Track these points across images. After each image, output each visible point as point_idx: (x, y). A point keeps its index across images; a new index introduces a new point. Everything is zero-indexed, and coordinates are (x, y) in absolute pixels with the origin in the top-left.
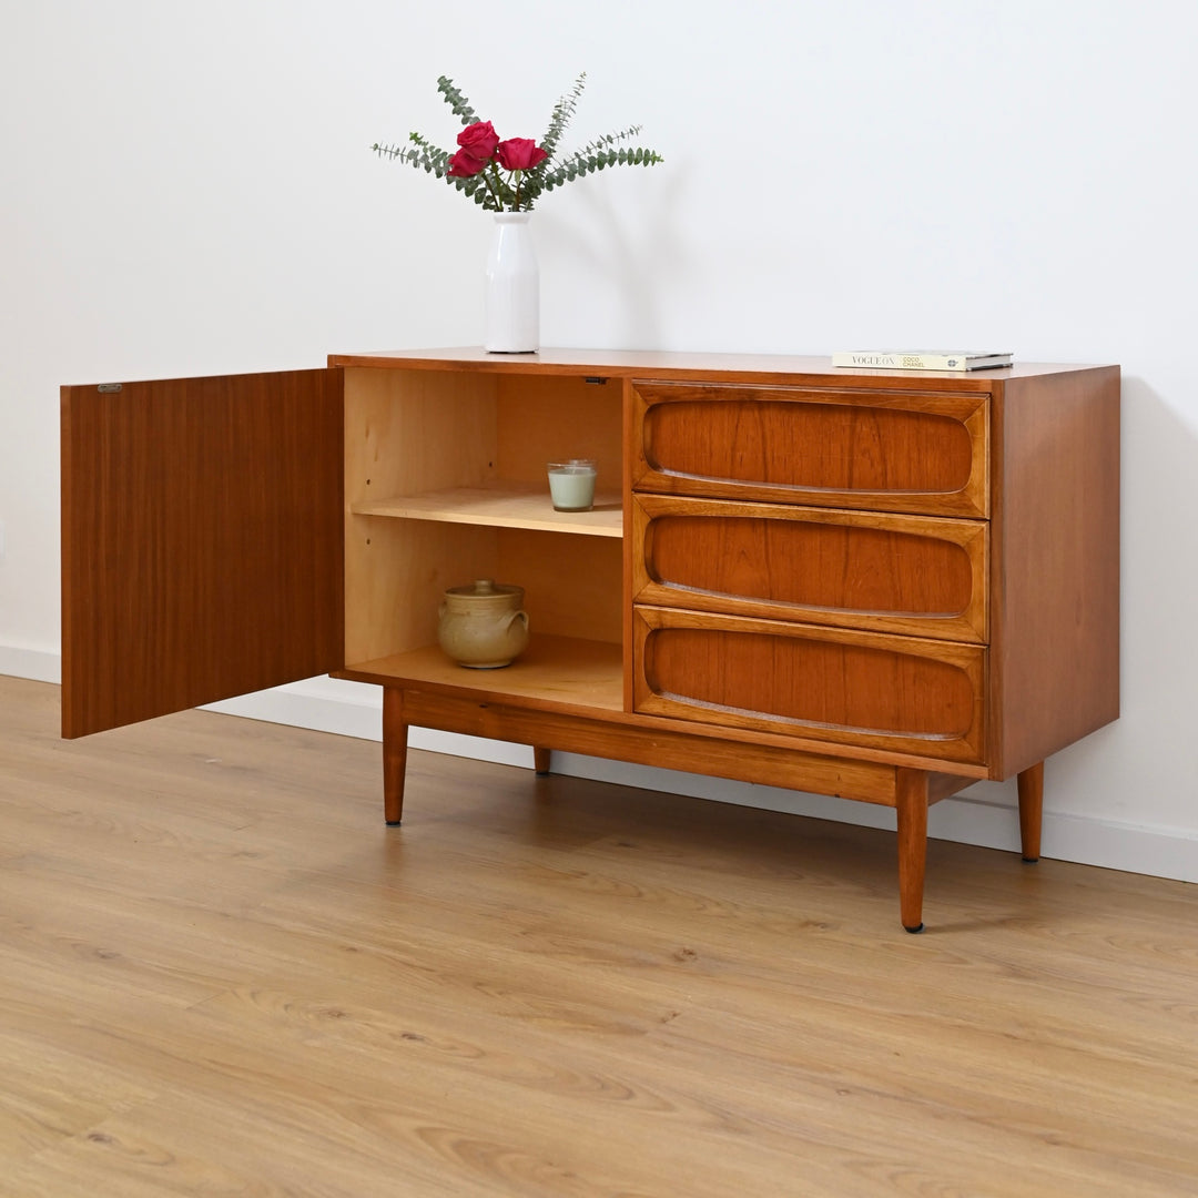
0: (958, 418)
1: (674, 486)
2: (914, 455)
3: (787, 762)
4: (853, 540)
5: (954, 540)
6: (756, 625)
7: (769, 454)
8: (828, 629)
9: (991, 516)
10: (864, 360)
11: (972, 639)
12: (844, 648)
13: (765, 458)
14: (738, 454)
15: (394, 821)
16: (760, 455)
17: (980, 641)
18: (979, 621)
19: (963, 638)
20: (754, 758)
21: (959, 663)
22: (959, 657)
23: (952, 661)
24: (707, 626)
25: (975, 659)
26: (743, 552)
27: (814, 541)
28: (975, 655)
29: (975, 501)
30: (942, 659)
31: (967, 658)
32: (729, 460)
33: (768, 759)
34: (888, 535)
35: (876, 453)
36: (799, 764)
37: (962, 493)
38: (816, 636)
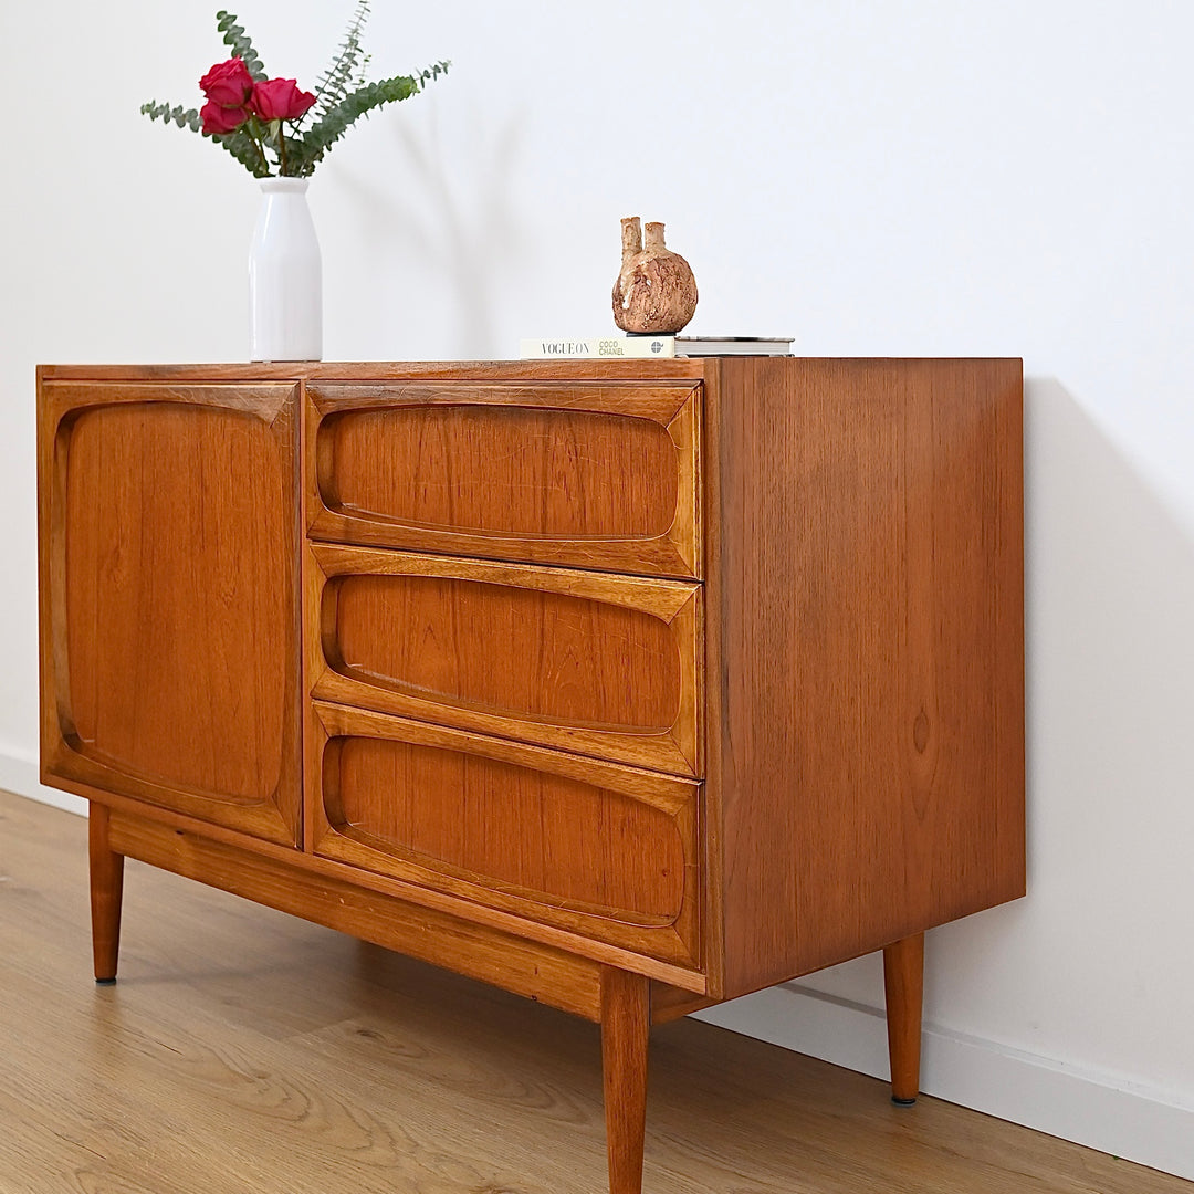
0: (660, 420)
1: (347, 532)
2: (617, 481)
3: (479, 941)
4: (549, 611)
5: (656, 612)
6: (436, 735)
7: (455, 486)
8: (514, 744)
9: (705, 575)
10: (555, 348)
11: (682, 769)
12: (541, 776)
13: (450, 489)
14: (422, 484)
15: (107, 977)
16: (445, 486)
17: (691, 774)
18: (689, 743)
19: (670, 767)
20: (443, 930)
21: (667, 806)
22: (668, 796)
23: (657, 802)
24: (385, 734)
25: (686, 802)
26: (429, 628)
27: (507, 611)
28: (684, 795)
29: (682, 552)
30: (645, 798)
31: (676, 800)
32: (412, 493)
33: (458, 935)
34: (589, 604)
35: (572, 477)
36: (491, 945)
37: (666, 540)
38: (501, 755)
